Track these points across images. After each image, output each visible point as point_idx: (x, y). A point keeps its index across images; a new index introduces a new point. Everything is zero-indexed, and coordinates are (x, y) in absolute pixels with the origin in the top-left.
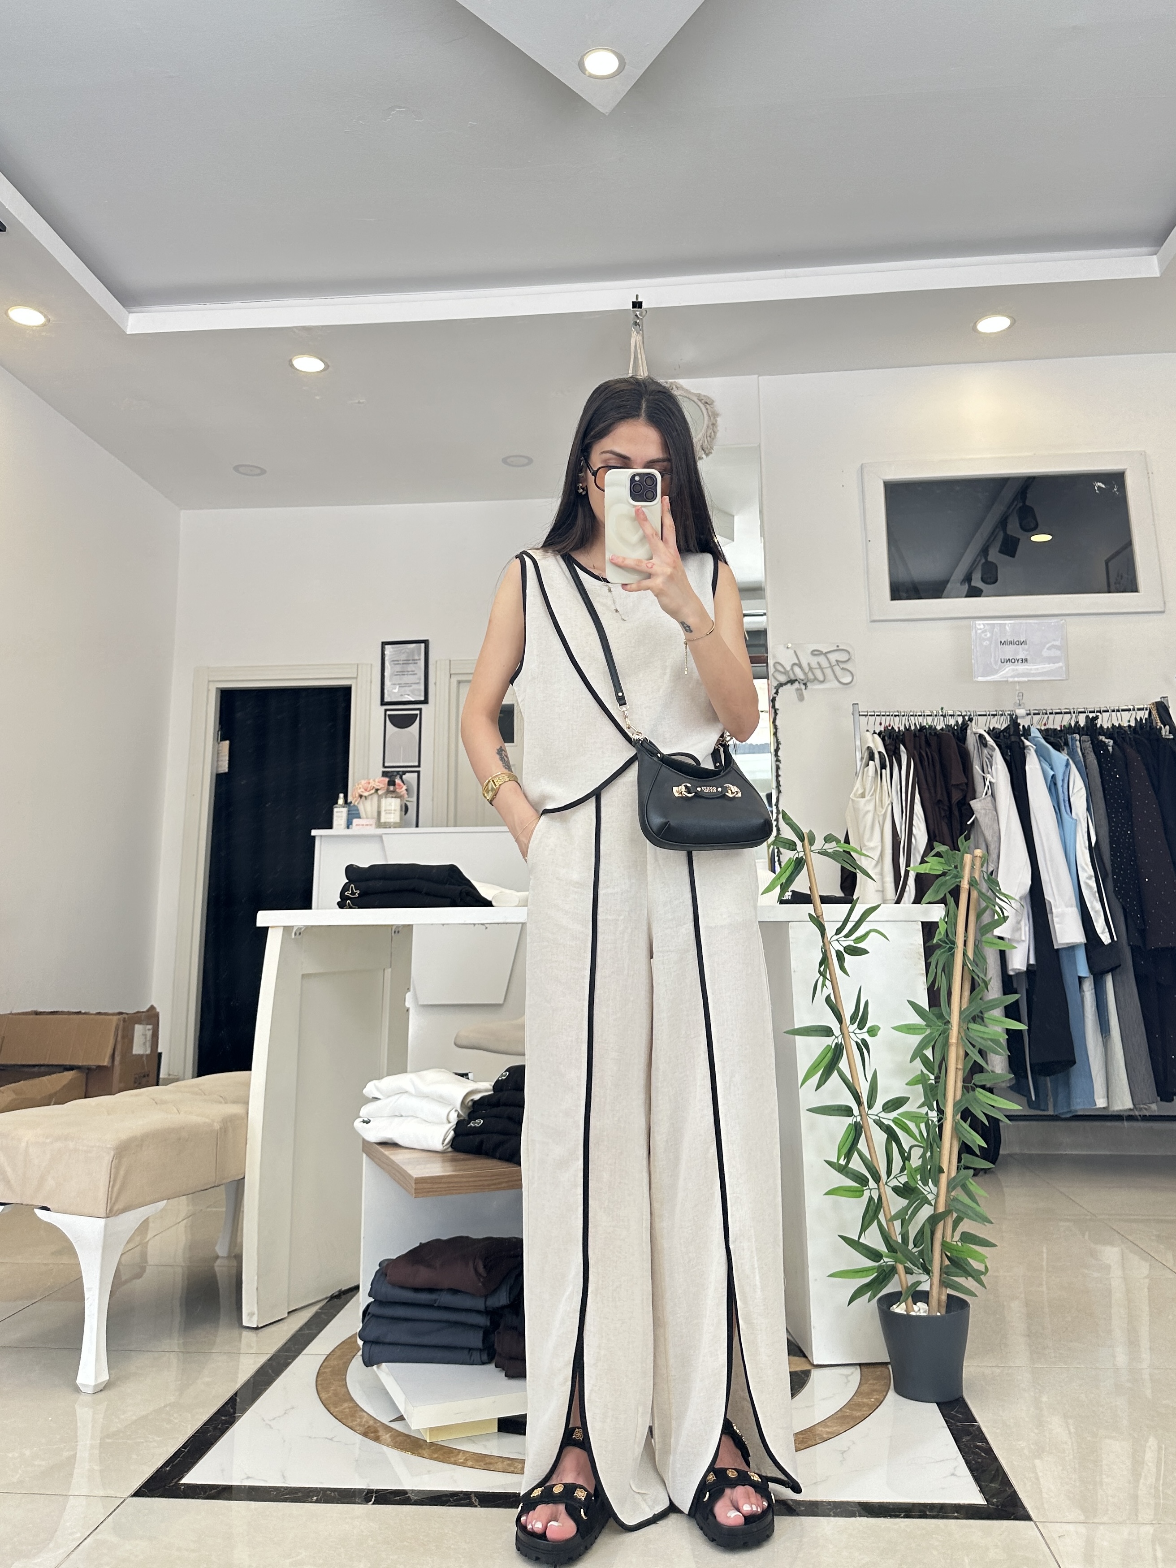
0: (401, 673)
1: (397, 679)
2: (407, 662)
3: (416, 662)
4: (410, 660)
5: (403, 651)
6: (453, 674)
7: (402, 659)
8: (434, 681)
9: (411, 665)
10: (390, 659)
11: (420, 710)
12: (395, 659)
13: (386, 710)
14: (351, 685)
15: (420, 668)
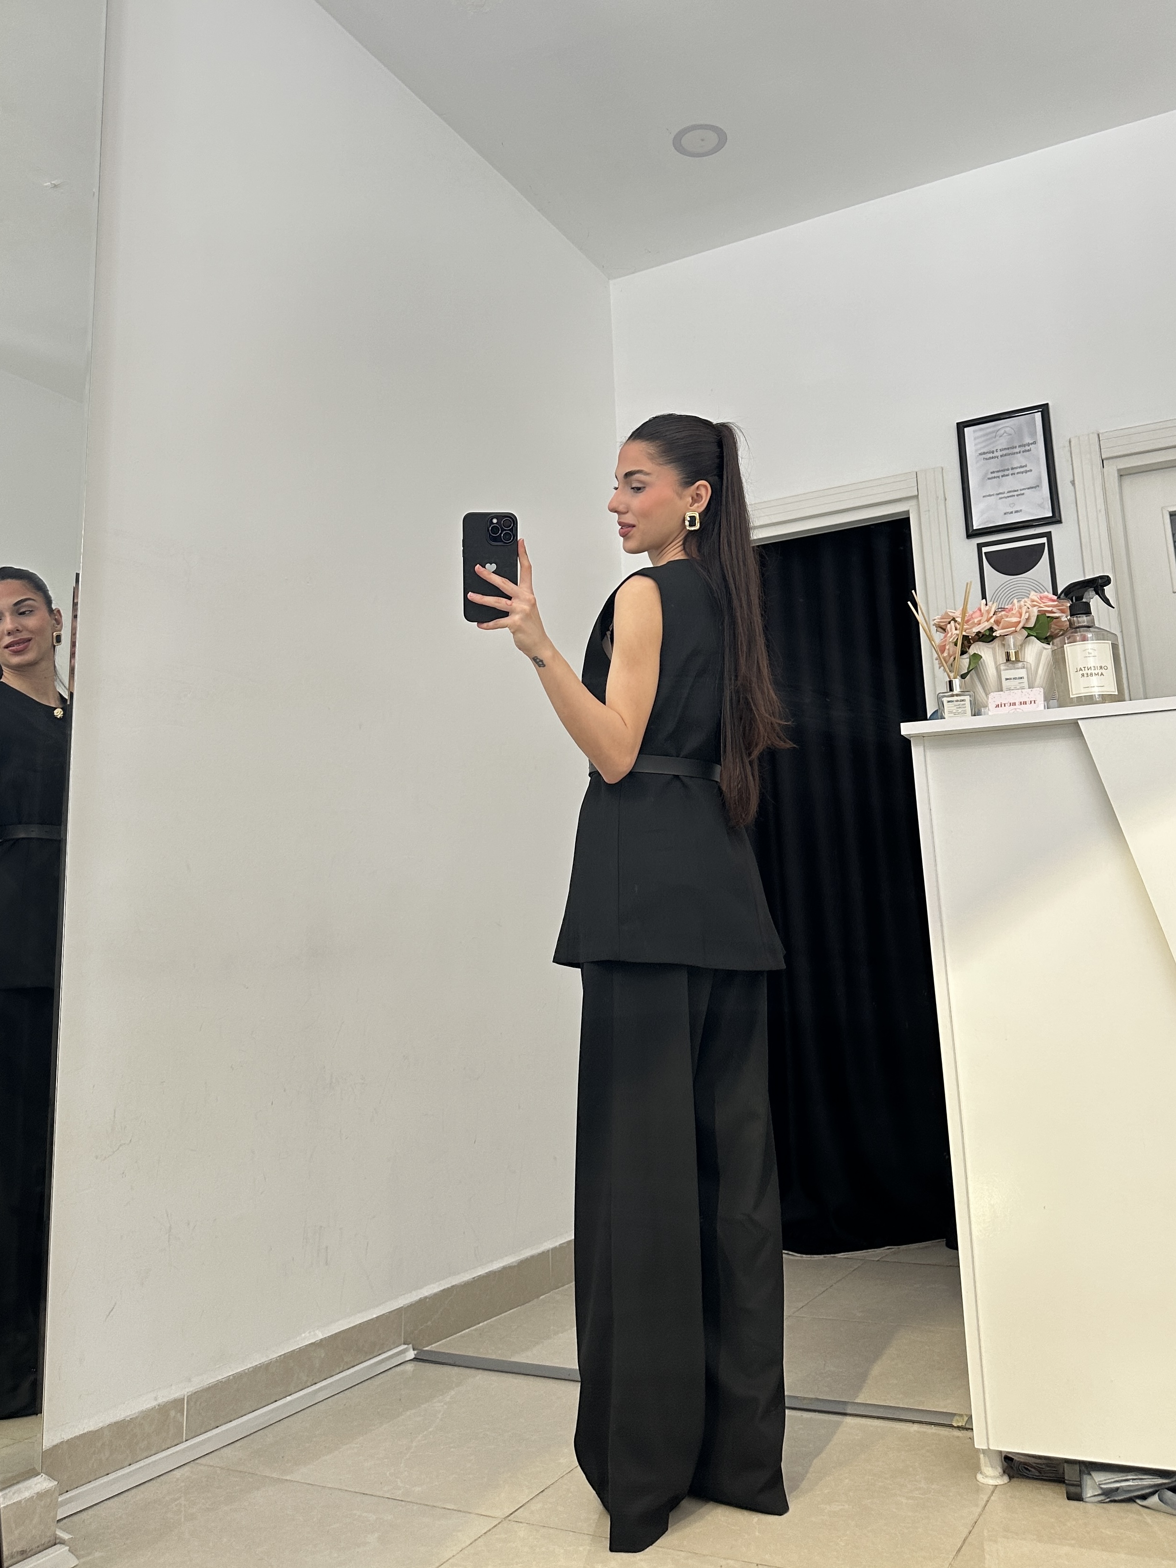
0: (1000, 474)
1: (991, 487)
2: (1009, 451)
3: (1027, 448)
4: (1016, 447)
5: (1002, 431)
6: (1107, 459)
7: (999, 448)
8: (1071, 478)
9: (1019, 455)
10: (976, 451)
11: (1048, 535)
12: (985, 450)
13: (980, 546)
14: (908, 512)
15: (1038, 459)
